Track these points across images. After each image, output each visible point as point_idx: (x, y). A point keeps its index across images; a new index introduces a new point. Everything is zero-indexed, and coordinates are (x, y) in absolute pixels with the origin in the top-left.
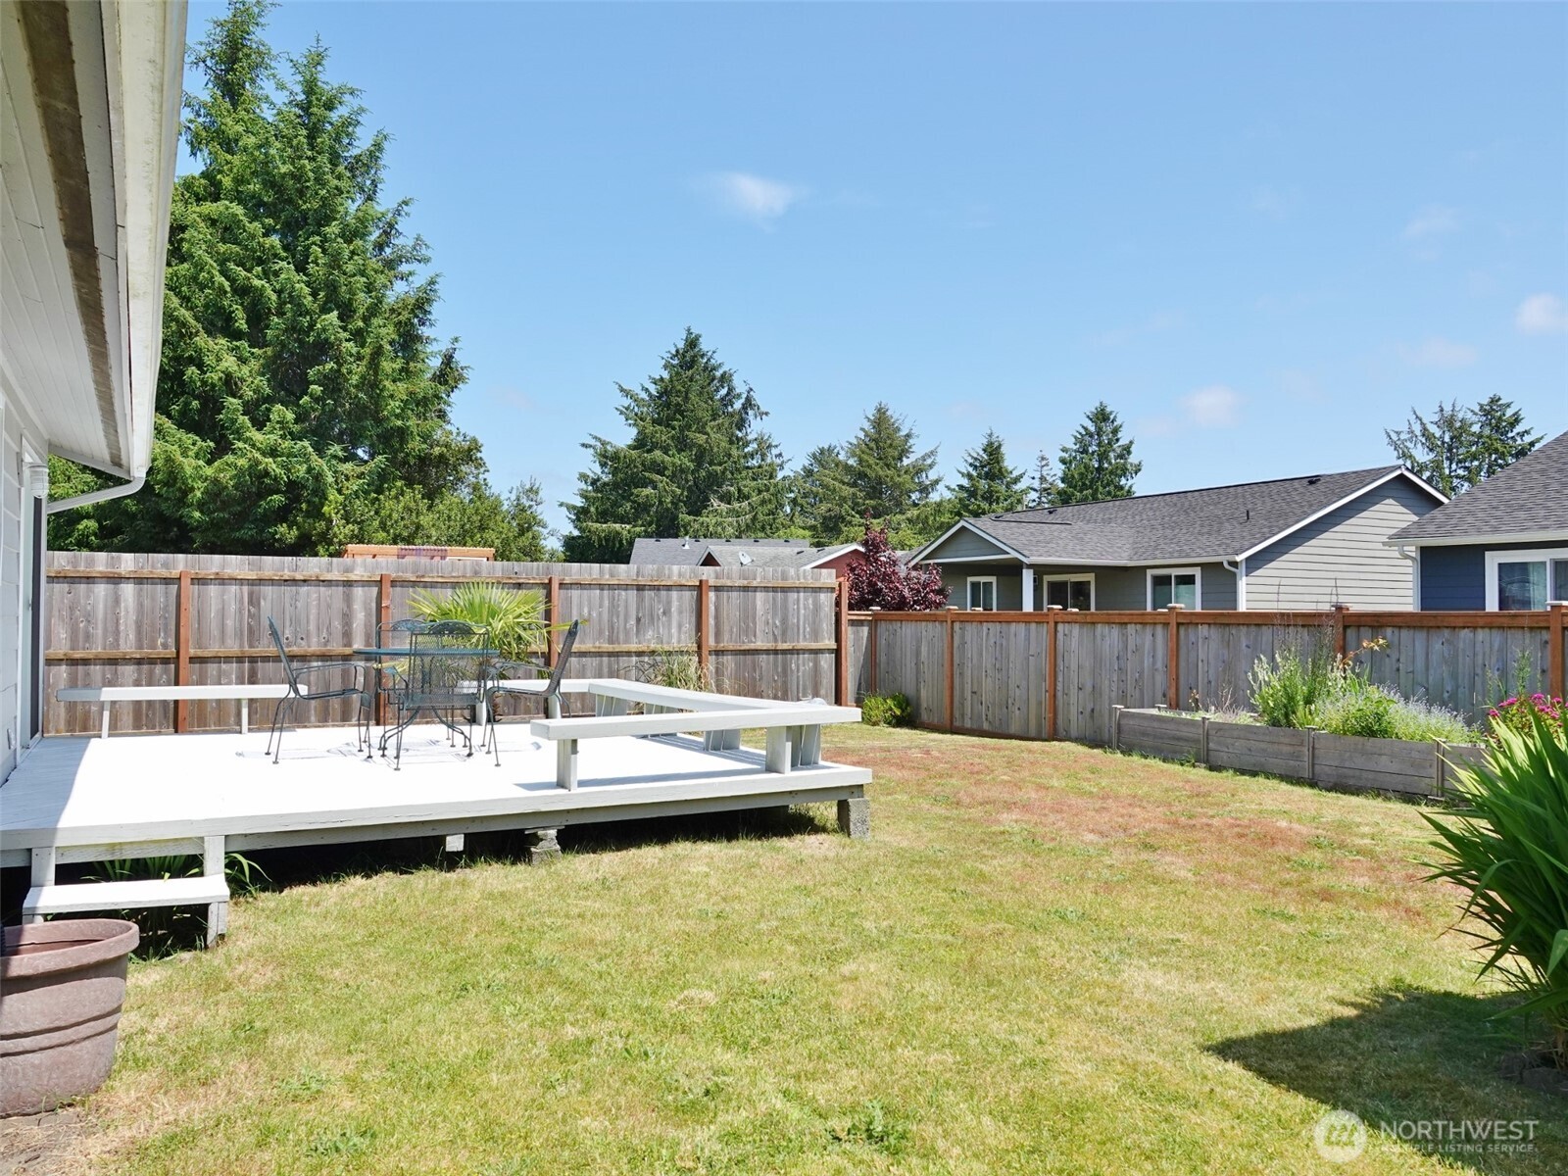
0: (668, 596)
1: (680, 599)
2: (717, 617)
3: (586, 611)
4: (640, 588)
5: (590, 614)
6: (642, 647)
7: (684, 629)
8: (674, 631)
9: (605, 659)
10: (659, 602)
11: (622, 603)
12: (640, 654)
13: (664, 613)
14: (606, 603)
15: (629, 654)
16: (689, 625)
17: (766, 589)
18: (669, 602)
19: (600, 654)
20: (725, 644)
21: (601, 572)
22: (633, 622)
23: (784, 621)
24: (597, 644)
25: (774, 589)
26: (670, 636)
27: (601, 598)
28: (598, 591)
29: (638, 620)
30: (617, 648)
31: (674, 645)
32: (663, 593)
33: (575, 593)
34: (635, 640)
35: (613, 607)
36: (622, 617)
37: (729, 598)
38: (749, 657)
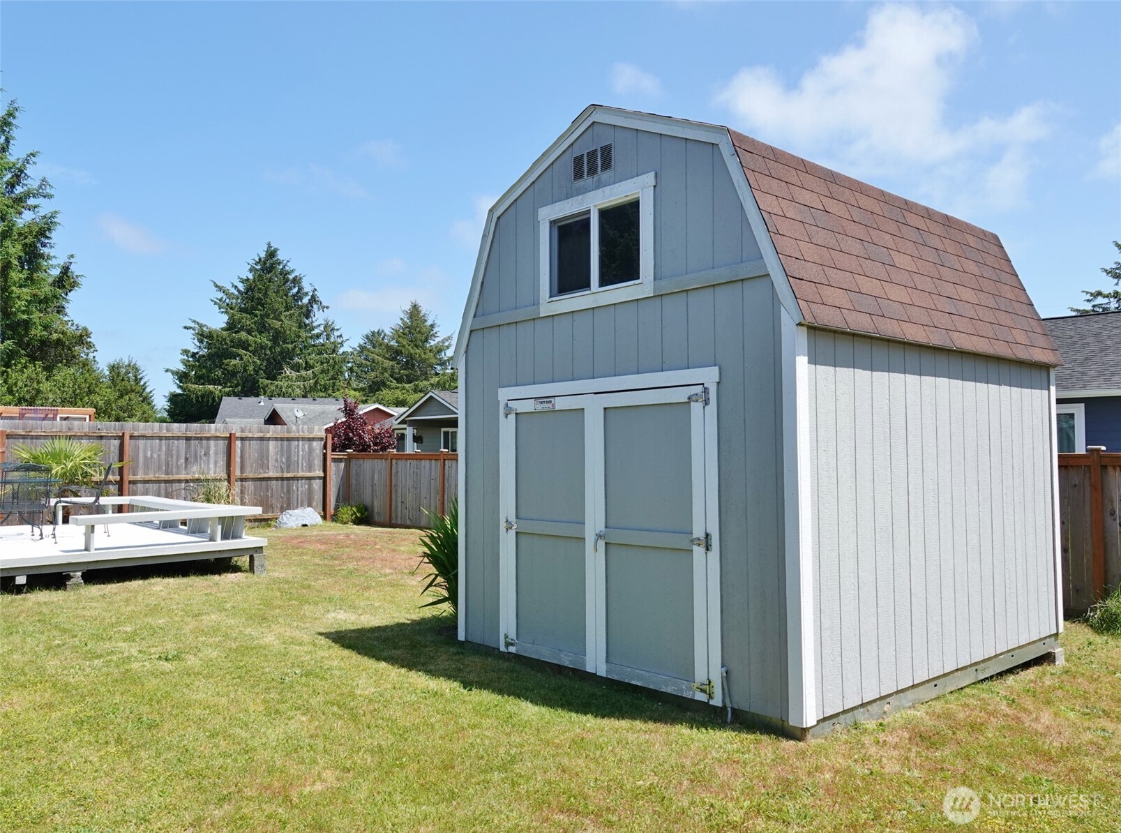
0: (207, 443)
1: (216, 446)
2: (242, 457)
3: (149, 454)
4: (188, 439)
5: (151, 455)
6: (189, 477)
7: (218, 465)
8: (212, 466)
9: (163, 485)
10: (201, 447)
11: (175, 449)
12: (187, 481)
13: (205, 455)
14: (164, 448)
15: (179, 481)
16: (222, 463)
17: (276, 439)
18: (208, 448)
19: (159, 482)
20: (248, 474)
21: (161, 428)
22: (183, 461)
23: (289, 459)
24: (157, 475)
25: (282, 439)
26: (209, 469)
27: (160, 445)
28: (158, 441)
29: (186, 459)
30: (171, 477)
31: (211, 475)
32: (204, 442)
33: (141, 443)
34: (184, 472)
35: (169, 452)
36: (175, 457)
37: (250, 445)
38: (264, 483)
